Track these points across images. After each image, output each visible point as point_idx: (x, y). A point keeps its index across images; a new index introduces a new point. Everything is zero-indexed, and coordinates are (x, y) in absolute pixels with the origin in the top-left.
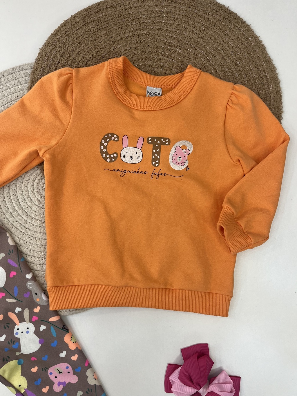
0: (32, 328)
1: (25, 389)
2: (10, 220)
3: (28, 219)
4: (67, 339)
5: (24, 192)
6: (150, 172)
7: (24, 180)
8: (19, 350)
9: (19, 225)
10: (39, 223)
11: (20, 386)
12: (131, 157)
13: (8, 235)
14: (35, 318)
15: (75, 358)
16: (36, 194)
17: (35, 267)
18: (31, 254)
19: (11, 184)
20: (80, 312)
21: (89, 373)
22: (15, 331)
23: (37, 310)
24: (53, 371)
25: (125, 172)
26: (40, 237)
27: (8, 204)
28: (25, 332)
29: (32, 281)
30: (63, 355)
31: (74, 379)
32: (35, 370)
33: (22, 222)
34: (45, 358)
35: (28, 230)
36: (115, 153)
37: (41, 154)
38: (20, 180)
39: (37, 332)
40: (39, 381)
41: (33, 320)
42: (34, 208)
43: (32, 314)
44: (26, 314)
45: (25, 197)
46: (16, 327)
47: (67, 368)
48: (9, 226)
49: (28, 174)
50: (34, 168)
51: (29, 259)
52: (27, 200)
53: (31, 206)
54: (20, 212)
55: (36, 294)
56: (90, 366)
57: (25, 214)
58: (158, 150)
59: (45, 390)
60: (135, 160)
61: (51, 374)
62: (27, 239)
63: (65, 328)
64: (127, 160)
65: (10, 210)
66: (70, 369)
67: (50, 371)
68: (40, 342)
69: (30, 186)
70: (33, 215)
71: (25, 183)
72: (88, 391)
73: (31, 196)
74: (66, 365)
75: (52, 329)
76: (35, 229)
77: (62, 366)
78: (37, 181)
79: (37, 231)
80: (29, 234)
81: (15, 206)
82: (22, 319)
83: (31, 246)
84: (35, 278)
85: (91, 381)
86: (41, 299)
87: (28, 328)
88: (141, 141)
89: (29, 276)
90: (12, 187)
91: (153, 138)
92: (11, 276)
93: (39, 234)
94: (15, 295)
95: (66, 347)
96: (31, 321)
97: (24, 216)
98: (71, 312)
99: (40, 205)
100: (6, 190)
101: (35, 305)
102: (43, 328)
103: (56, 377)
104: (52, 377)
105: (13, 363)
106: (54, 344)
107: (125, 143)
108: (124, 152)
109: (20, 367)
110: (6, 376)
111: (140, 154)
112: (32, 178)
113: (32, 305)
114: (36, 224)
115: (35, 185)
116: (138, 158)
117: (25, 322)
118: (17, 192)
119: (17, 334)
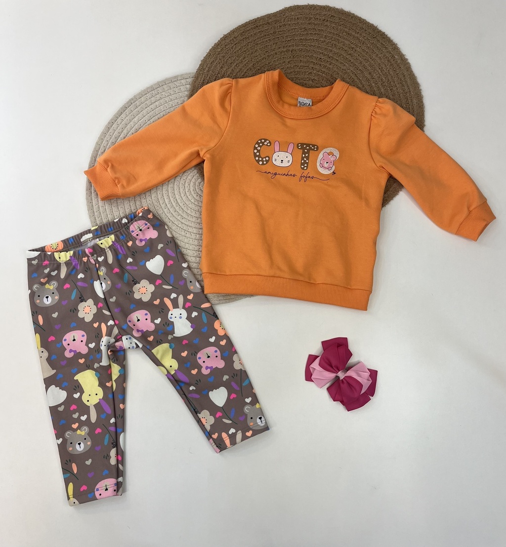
0: (185, 314)
1: (175, 370)
2: (167, 215)
3: (185, 215)
4: (216, 325)
5: (181, 190)
6: (299, 175)
7: (182, 179)
8: (173, 332)
9: (176, 220)
10: (194, 219)
11: (171, 366)
12: (282, 161)
13: (166, 227)
14: (188, 304)
15: (223, 343)
16: (193, 193)
17: (189, 259)
18: (186, 247)
19: (170, 182)
20: (229, 302)
21: (235, 358)
22: (169, 316)
23: (190, 297)
24: (202, 355)
25: (276, 174)
26: (195, 232)
27: (167, 201)
28: (178, 317)
29: (188, 270)
30: (212, 340)
31: (221, 364)
32: (184, 354)
33: (179, 218)
34: (196, 341)
35: (184, 225)
36: (267, 157)
37: (202, 154)
38: (178, 179)
39: (189, 318)
40: (189, 364)
41: (187, 306)
42: (190, 206)
43: (186, 300)
44: (181, 299)
45: (182, 195)
46: (170, 313)
47: (216, 351)
48: (166, 220)
49: (185, 174)
50: (191, 169)
51: (184, 251)
52: (184, 198)
53: (187, 203)
54: (177, 208)
55: (191, 282)
56: (236, 352)
57: (181, 210)
58: (307, 155)
59: (194, 372)
60: (285, 164)
61: (200, 358)
62: (183, 233)
63: (216, 316)
64: (278, 163)
65: (168, 206)
66: (219, 353)
67: (199, 355)
68: (192, 327)
69: (187, 185)
70: (189, 212)
71: (182, 182)
72: (233, 375)
73: (188, 194)
74: (215, 349)
75: (204, 315)
76: (190, 225)
77: (211, 350)
78: (193, 180)
79: (193, 226)
80: (184, 228)
81: (173, 202)
82: (176, 306)
83: (186, 240)
84: (189, 268)
85: (237, 366)
86: (195, 286)
87: (181, 314)
88: (291, 146)
89: (185, 265)
90: (171, 185)
91: (302, 144)
92: (169, 264)
93: (194, 229)
94: (171, 282)
95: (215, 332)
96: (184, 308)
97: (180, 212)
98: (221, 302)
99: (196, 203)
100: (165, 187)
101: (189, 293)
102: (195, 314)
103: (204, 362)
104: (200, 362)
105: (166, 346)
106: (205, 330)
107: (277, 148)
108: (275, 156)
109: (171, 351)
110: (159, 357)
111: (290, 158)
112: (189, 177)
113: (186, 292)
114: (191, 219)
115: (192, 184)
116: (289, 161)
117: (179, 308)
118: (175, 190)
119: (171, 318)
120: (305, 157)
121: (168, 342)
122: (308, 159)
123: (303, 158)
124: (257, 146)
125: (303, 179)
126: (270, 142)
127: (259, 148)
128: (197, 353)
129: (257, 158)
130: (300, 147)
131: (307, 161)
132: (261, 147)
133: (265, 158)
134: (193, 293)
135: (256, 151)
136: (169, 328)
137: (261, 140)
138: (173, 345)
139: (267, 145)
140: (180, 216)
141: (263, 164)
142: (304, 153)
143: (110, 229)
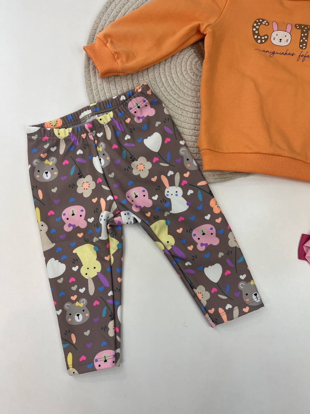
0: (180, 191)
1: (172, 246)
2: (164, 93)
3: (181, 94)
4: (212, 203)
5: (178, 69)
6: (297, 54)
7: (179, 58)
8: (170, 209)
9: (172, 99)
10: (190, 98)
11: (168, 242)
12: (281, 40)
13: (163, 105)
14: (185, 182)
15: (219, 221)
16: (189, 72)
17: (185, 137)
18: (182, 126)
19: (167, 61)
20: (224, 181)
21: (230, 236)
22: (166, 193)
23: (187, 175)
24: (197, 233)
25: (274, 53)
26: (191, 111)
27: (163, 79)
28: (174, 195)
29: (185, 147)
30: (208, 217)
31: (215, 241)
32: (180, 231)
33: (176, 97)
34: (192, 218)
35: (180, 104)
36: (266, 35)
38: (175, 58)
39: (185, 196)
40: (184, 241)
41: (183, 184)
42: (186, 85)
43: (182, 178)
44: (177, 177)
45: (179, 74)
46: (166, 190)
47: (212, 229)
48: (163, 99)
49: (182, 53)
50: (188, 47)
51: (181, 130)
52: (181, 77)
53: (184, 82)
54: (174, 87)
55: (188, 160)
56: (230, 230)
57: (178, 89)
58: (306, 34)
59: (190, 248)
60: (284, 43)
61: (195, 235)
62: (180, 112)
63: (211, 195)
64: (276, 42)
65: (165, 84)
66: (214, 231)
67: (194, 232)
68: (188, 204)
69: (183, 64)
70: (185, 91)
71: (179, 60)
72: (228, 253)
73: (184, 73)
74: (210, 226)
75: (199, 193)
76: (187, 103)
77: (206, 228)
78: (190, 59)
79: (189, 105)
80: (181, 107)
81: (169, 81)
82: (172, 183)
83: (182, 118)
84: (185, 145)
85: (231, 244)
86: (192, 164)
87: (177, 192)
89: (182, 143)
90: (168, 65)
91: (300, 25)
92: (166, 142)
93: (190, 108)
94: (168, 160)
95: (210, 210)
96: (180, 186)
97: (177, 91)
98: (217, 180)
99: (192, 82)
100: (162, 66)
101: (186, 171)
102: (190, 192)
103: (199, 239)
104: (195, 238)
105: (162, 222)
106: (200, 208)
107: (275, 27)
108: (274, 35)
109: (167, 227)
110: (156, 232)
111: (289, 37)
112: (186, 57)
113: (183, 170)
114: (188, 98)
115: (188, 63)
116: (287, 41)
117: (175, 186)
118: (172, 69)
119: (168, 195)
120: (304, 36)
121: (164, 218)
122: (307, 38)
123: (302, 38)
124: (255, 25)
125: (302, 58)
126: (267, 22)
127: (257, 27)
128: (192, 230)
129: (256, 37)
130: (298, 27)
131: (306, 41)
132: (259, 26)
133: (264, 36)
134: (190, 171)
135: (254, 29)
136: (166, 205)
137: (259, 20)
138: (169, 222)
139: (265, 24)
140: (176, 95)
141: (261, 43)
142: (302, 32)
143: (108, 106)
